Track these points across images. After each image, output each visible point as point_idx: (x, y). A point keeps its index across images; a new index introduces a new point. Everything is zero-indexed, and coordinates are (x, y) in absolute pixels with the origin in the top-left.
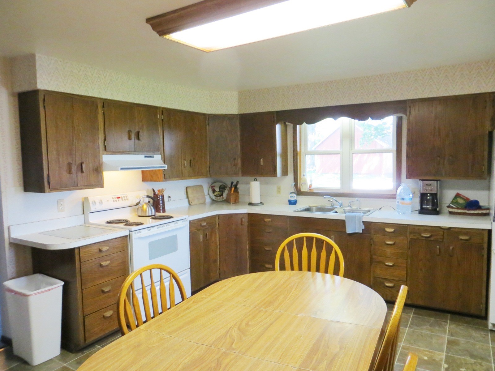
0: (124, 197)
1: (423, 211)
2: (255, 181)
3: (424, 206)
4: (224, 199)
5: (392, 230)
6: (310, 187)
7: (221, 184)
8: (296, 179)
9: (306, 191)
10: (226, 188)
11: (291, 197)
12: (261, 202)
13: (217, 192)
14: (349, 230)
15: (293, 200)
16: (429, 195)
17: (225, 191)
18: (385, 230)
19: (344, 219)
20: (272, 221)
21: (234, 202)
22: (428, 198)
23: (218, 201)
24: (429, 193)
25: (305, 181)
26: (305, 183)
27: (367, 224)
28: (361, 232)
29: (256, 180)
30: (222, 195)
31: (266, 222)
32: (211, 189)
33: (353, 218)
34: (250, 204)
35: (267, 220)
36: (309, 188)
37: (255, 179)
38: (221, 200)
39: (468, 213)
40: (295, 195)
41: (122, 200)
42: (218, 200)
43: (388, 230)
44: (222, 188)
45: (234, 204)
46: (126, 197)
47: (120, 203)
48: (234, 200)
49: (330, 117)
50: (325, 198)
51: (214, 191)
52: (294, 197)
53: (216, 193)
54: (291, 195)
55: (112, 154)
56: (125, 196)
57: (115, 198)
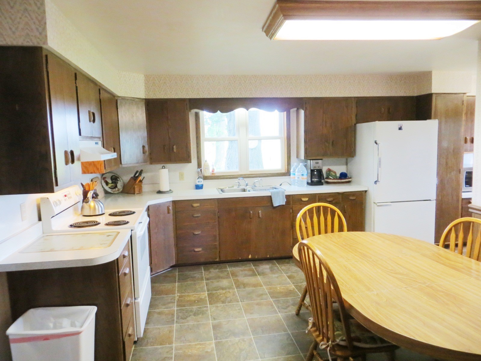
0: (68, 194)
1: (312, 183)
2: (162, 168)
3: (313, 180)
4: (120, 191)
5: (306, 199)
6: (212, 171)
7: (111, 175)
8: (199, 165)
9: (209, 175)
10: (118, 179)
11: (198, 182)
12: (170, 190)
13: (110, 183)
14: (276, 204)
15: (200, 185)
16: (315, 171)
17: (118, 182)
18: (301, 200)
19: (270, 195)
20: (200, 205)
21: (138, 193)
22: (315, 173)
23: (115, 194)
24: (315, 170)
25: (208, 166)
26: (208, 169)
27: (288, 197)
28: (284, 204)
29: (164, 167)
30: (116, 187)
31: (195, 207)
32: (103, 182)
33: (278, 193)
34: (159, 192)
35: (195, 205)
36: (212, 173)
37: (162, 167)
38: (118, 192)
39: (340, 182)
40: (202, 180)
41: (69, 198)
42: (115, 192)
43: (304, 199)
44: (114, 179)
45: (138, 195)
48: (138, 191)
49: (241, 107)
50: (239, 179)
51: (107, 183)
52: (201, 182)
53: (110, 185)
54: (198, 180)
57: (64, 197)
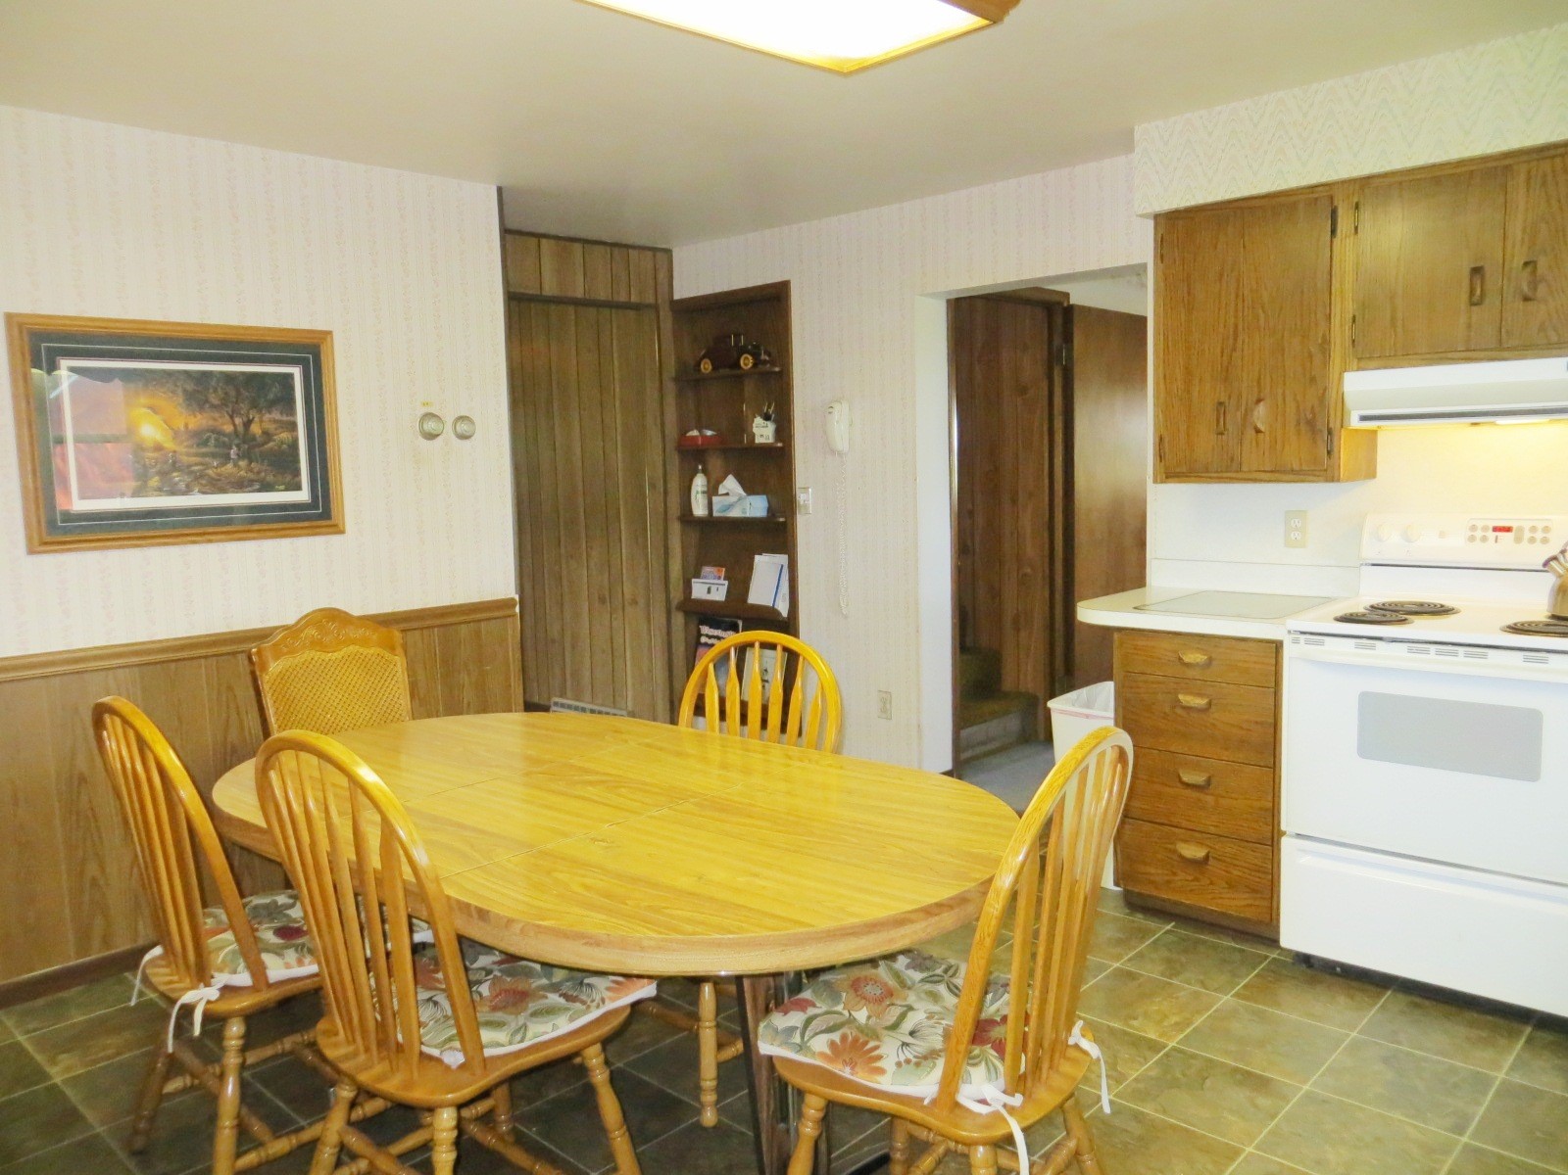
0: (1533, 529)
41: (1518, 540)
46: (1546, 529)
47: (1504, 550)
55: (1385, 368)
56: (1540, 525)
57: (1485, 529)
